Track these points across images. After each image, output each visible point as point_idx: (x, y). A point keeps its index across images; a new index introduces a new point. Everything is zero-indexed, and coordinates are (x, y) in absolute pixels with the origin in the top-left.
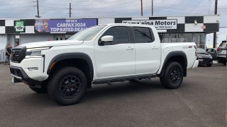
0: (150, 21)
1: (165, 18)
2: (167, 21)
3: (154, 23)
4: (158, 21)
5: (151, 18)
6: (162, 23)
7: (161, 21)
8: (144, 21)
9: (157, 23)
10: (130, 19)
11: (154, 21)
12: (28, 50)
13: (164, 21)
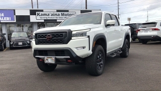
0: (58, 13)
1: (67, 11)
2: (69, 13)
3: (60, 15)
4: (63, 13)
5: (58, 11)
6: (66, 15)
7: (65, 13)
8: (53, 13)
9: (62, 15)
10: (42, 11)
11: (60, 13)
12: (73, 33)
13: (67, 13)
